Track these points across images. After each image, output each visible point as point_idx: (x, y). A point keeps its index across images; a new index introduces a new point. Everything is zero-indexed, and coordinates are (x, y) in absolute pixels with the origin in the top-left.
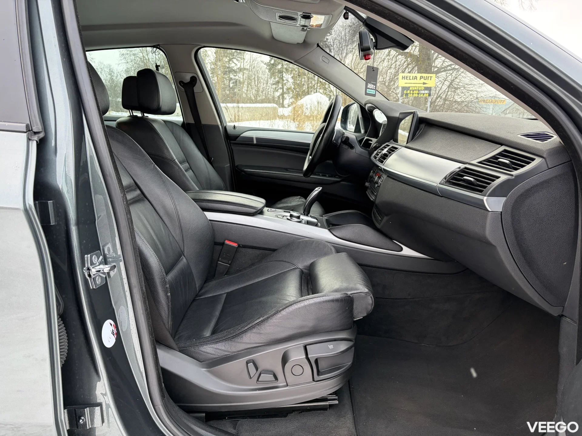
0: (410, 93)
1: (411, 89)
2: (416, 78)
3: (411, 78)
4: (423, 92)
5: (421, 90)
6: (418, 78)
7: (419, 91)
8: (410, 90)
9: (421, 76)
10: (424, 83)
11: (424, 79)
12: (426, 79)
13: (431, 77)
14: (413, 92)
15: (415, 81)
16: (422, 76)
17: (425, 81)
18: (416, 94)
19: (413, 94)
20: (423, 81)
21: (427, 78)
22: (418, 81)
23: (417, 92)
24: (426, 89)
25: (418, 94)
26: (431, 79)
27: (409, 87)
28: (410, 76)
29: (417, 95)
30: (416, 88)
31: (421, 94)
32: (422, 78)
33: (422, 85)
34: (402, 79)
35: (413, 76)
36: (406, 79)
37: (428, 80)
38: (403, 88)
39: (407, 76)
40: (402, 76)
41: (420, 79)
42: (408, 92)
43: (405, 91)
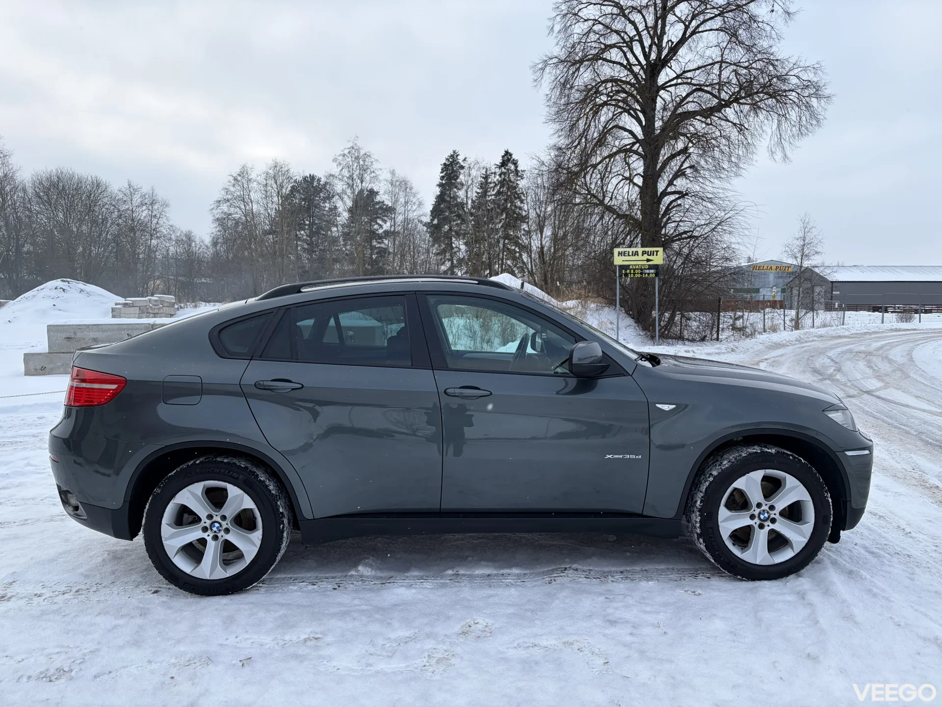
0: (630, 274)
1: (631, 267)
2: (636, 253)
3: (631, 254)
4: (648, 271)
5: (645, 269)
6: (640, 253)
7: (642, 270)
8: (630, 270)
9: (643, 252)
10: (648, 260)
11: (648, 255)
12: (650, 255)
13: (657, 252)
14: (634, 271)
15: (636, 258)
16: (645, 251)
17: (650, 258)
18: (638, 274)
19: (634, 274)
20: (646, 257)
21: (652, 254)
22: (640, 257)
23: (639, 271)
24: (651, 267)
25: (641, 274)
26: (657, 255)
27: (629, 266)
28: (629, 252)
29: (639, 276)
30: (637, 267)
31: (645, 274)
32: (645, 254)
33: (645, 263)
34: (619, 256)
35: (633, 252)
36: (624, 256)
37: (653, 255)
38: (622, 267)
39: (624, 252)
40: (619, 252)
41: (643, 255)
42: (628, 271)
43: (624, 271)
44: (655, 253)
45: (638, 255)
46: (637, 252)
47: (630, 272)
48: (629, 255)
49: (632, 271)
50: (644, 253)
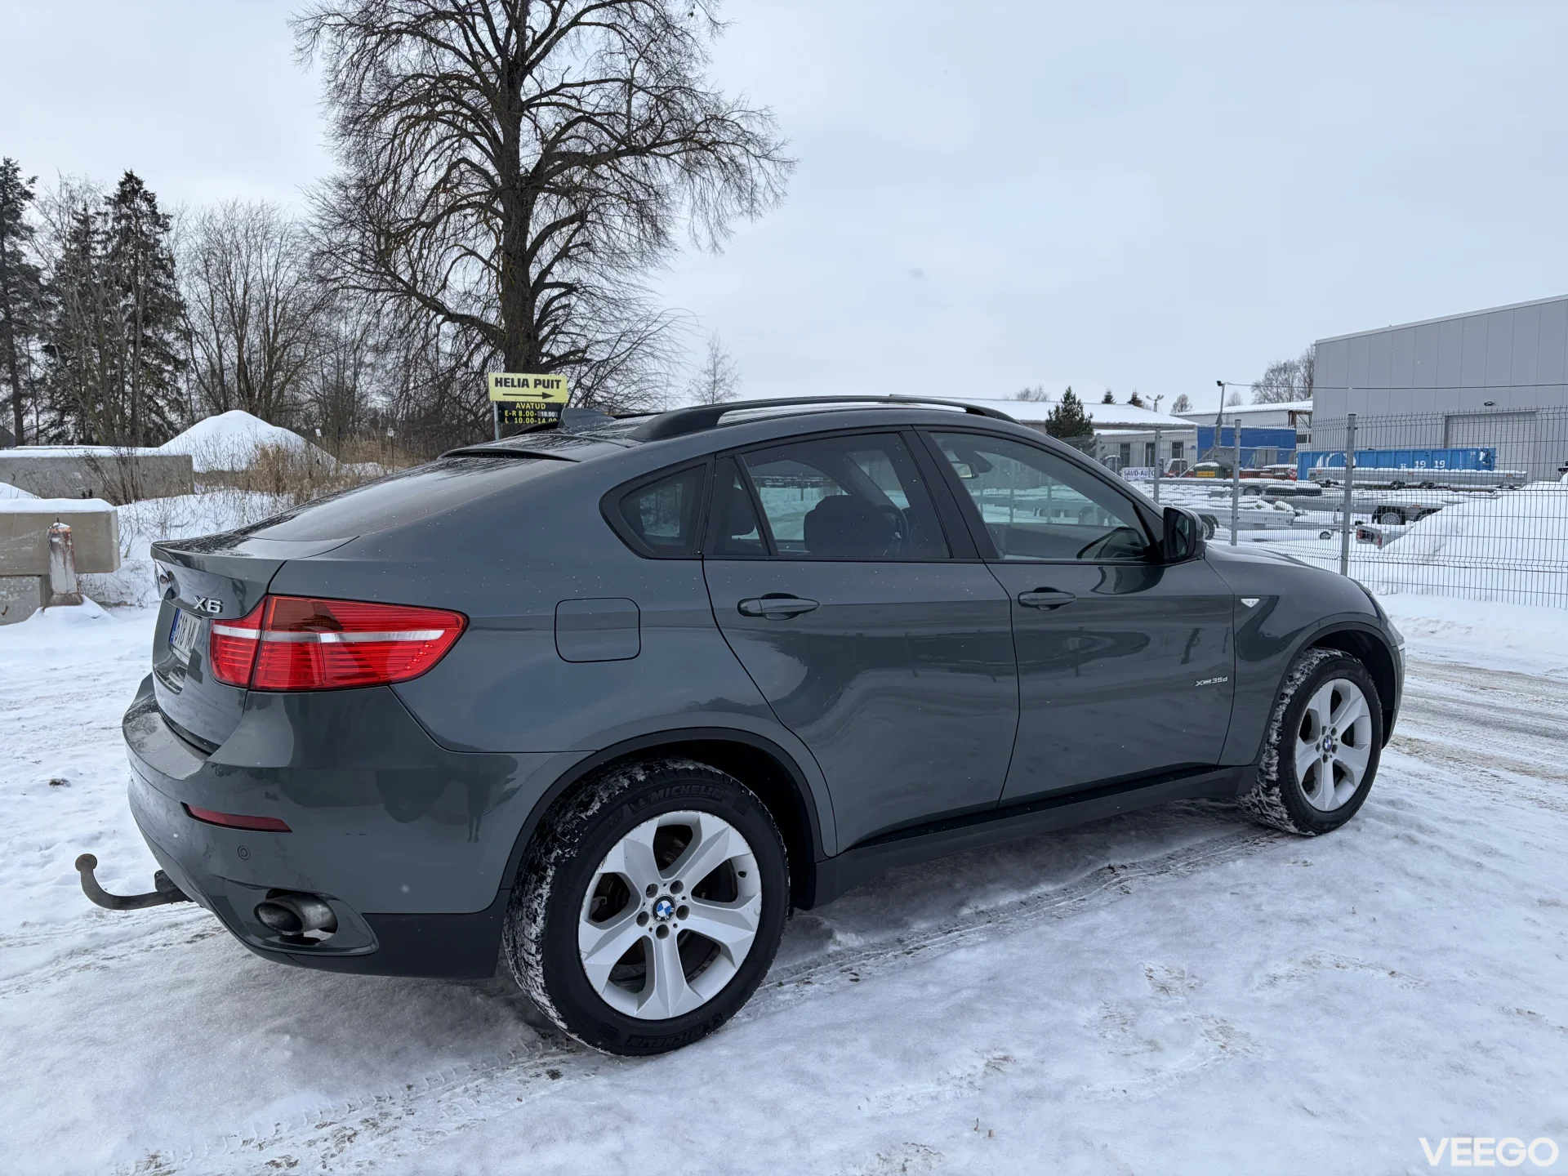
0: (518, 417)
1: (518, 406)
2: (525, 383)
3: (516, 383)
4: (545, 414)
5: (540, 410)
6: (531, 383)
7: (535, 411)
8: (518, 410)
9: (536, 380)
10: (545, 396)
11: (544, 387)
12: (548, 387)
13: (558, 382)
14: (524, 413)
15: (524, 390)
16: (539, 380)
17: (548, 391)
18: (530, 417)
19: (524, 418)
20: (540, 390)
21: (549, 384)
22: (531, 390)
23: (532, 414)
24: (549, 407)
25: (536, 418)
26: (558, 387)
27: (515, 403)
28: (513, 380)
29: (532, 421)
30: (528, 406)
31: (541, 418)
32: (540, 384)
33: (540, 399)
34: (496, 385)
35: (519, 380)
36: (506, 386)
37: (552, 387)
38: (502, 406)
39: (506, 379)
40: (496, 379)
41: (535, 387)
42: (514, 413)
43: (506, 412)
44: (555, 384)
45: (528, 386)
46: (527, 380)
47: (517, 414)
48: (513, 386)
49: (520, 413)
50: (537, 383)
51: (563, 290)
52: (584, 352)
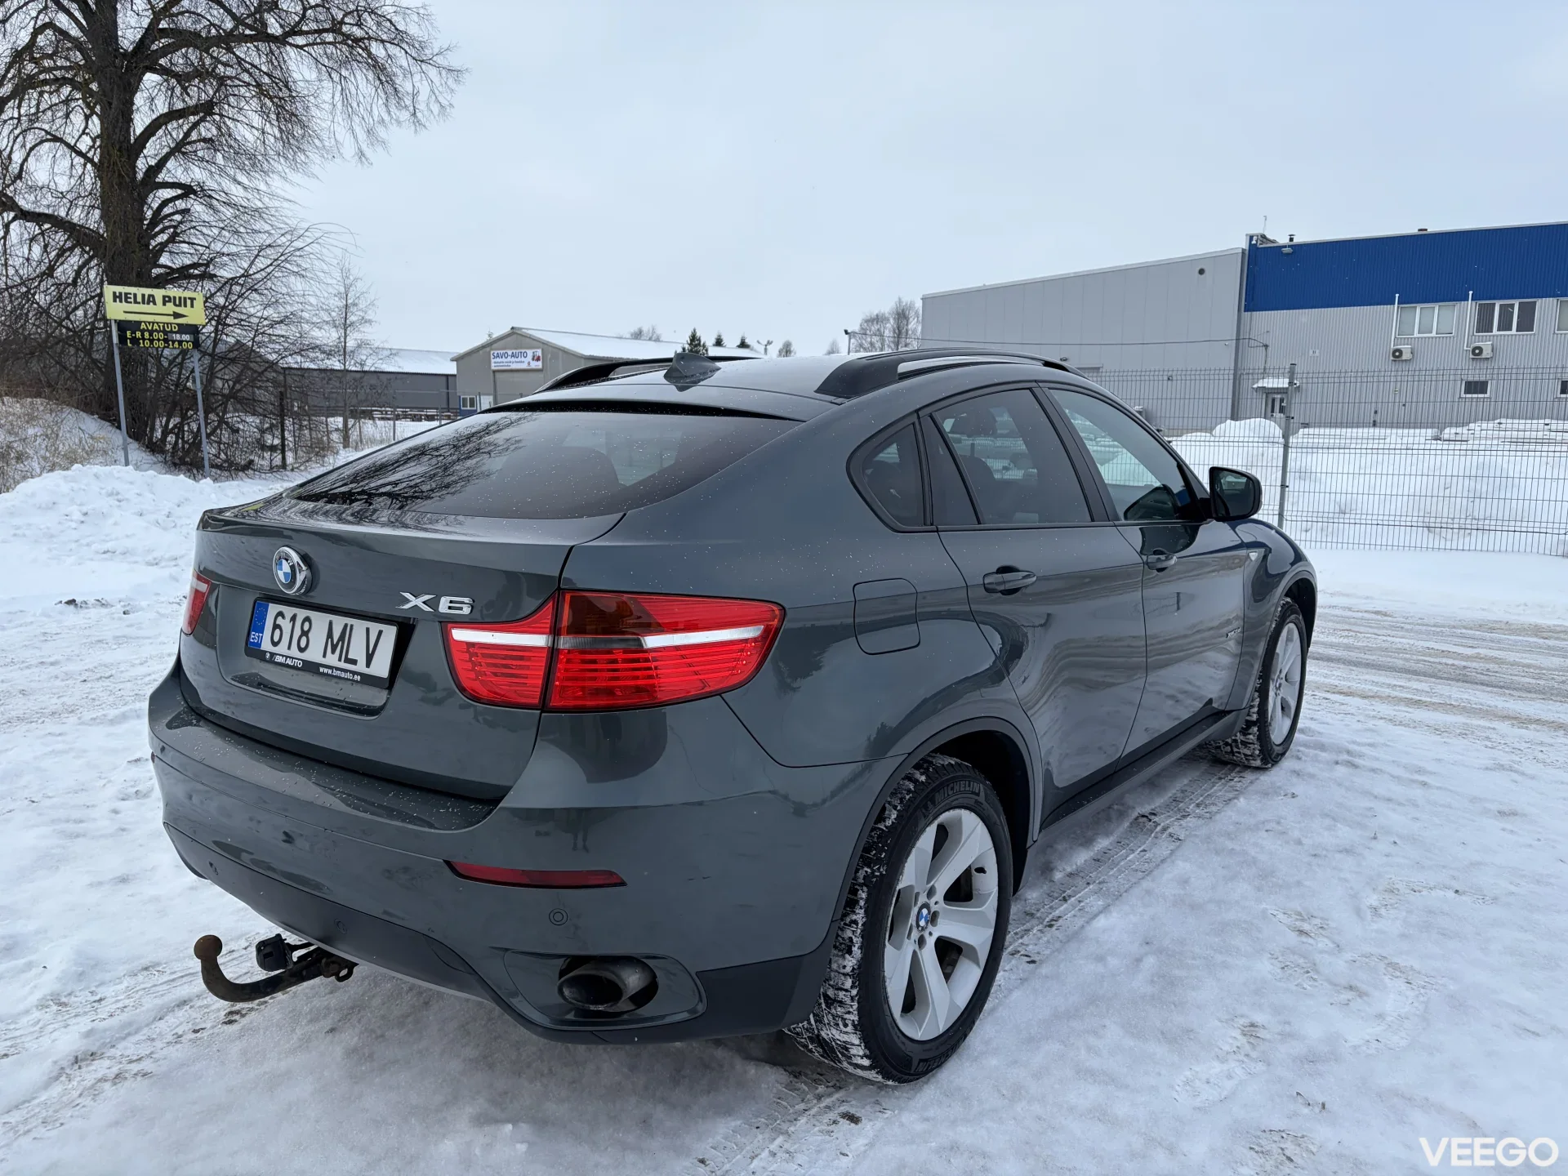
0: (144, 339)
1: (143, 326)
2: (151, 300)
3: (139, 299)
4: (178, 337)
5: (172, 332)
6: (159, 300)
7: (165, 333)
8: (142, 331)
9: (164, 297)
10: (176, 315)
11: (175, 304)
12: (180, 305)
13: (192, 300)
14: (151, 335)
15: (150, 308)
16: (169, 297)
17: (178, 310)
18: (159, 340)
19: (152, 341)
20: (170, 308)
22: (159, 308)
23: (161, 336)
24: (183, 329)
25: (166, 341)
26: (192, 306)
27: (139, 323)
28: (135, 295)
29: (162, 345)
30: (156, 327)
31: (173, 342)
32: (170, 301)
33: (171, 319)
34: (115, 301)
35: (143, 296)
36: (126, 302)
37: (185, 306)
38: (123, 326)
39: (126, 294)
40: (114, 293)
41: (164, 304)
42: (138, 334)
43: (128, 333)
44: (189, 302)
45: (155, 304)
46: (153, 296)
47: (143, 335)
48: (136, 302)
49: (147, 335)
50: (166, 300)
51: (179, 192)
52: (207, 265)
